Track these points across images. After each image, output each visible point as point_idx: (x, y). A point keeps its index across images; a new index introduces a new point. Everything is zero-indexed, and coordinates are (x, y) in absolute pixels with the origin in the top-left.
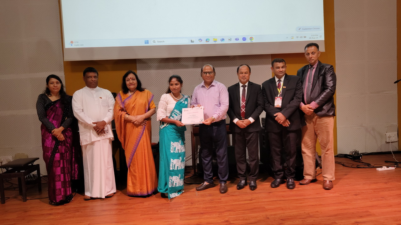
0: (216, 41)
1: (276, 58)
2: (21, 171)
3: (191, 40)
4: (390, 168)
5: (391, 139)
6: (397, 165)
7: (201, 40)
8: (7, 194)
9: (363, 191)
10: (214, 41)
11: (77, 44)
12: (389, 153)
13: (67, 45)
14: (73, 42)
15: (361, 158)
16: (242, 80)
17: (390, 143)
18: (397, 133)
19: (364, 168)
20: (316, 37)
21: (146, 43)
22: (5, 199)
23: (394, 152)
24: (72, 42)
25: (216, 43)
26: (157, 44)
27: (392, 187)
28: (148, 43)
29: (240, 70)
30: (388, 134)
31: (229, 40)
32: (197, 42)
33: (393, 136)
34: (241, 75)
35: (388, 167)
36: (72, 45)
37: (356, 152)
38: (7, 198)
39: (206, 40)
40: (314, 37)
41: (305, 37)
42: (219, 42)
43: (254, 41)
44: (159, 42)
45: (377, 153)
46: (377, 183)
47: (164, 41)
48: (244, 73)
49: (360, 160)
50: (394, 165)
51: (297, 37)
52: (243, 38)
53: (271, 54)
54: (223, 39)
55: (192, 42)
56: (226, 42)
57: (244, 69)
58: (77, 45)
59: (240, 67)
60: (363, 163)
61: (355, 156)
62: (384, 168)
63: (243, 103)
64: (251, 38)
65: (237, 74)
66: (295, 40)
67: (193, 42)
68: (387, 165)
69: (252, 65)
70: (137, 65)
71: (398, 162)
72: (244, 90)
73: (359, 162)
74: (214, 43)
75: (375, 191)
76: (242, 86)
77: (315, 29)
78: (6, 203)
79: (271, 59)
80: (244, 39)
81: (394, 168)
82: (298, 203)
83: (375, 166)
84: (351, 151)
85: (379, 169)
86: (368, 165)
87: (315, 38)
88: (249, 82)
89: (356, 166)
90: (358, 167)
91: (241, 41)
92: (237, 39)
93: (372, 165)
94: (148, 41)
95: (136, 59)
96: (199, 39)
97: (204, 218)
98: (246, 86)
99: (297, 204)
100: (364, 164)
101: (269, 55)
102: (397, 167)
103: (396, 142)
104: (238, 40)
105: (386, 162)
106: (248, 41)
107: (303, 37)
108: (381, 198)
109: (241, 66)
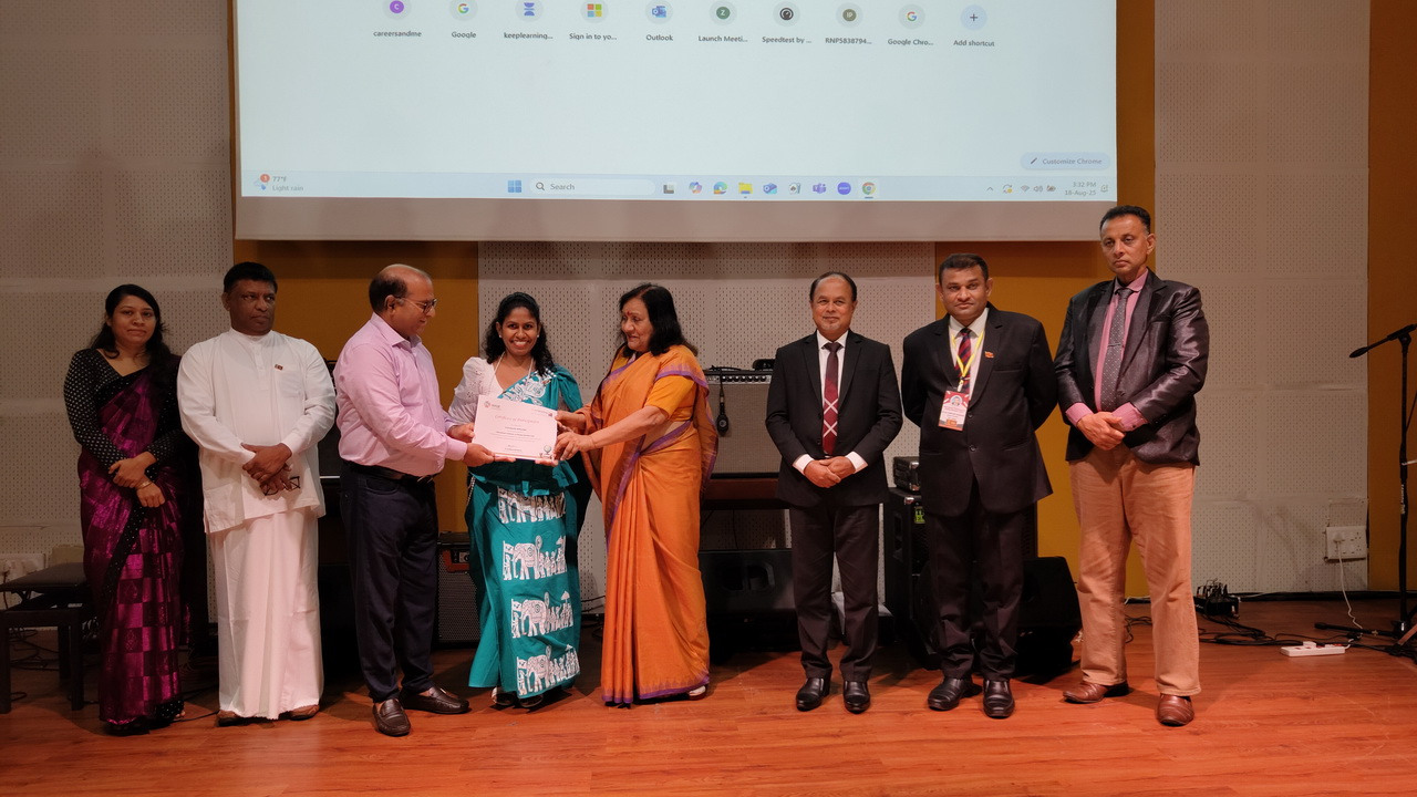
0: (748, 192)
1: (949, 255)
2: (70, 606)
3: (665, 187)
4: (1329, 649)
5: (1343, 547)
6: (1356, 639)
7: (696, 186)
8: (20, 681)
9: (1223, 722)
10: (743, 192)
11: (281, 183)
12: (1335, 597)
13: (249, 188)
14: (268, 178)
15: (1236, 609)
16: (826, 325)
17: (1338, 561)
18: (1364, 527)
19: (1239, 643)
20: (1087, 189)
21: (511, 190)
22: (13, 697)
23: (1355, 596)
24: (265, 178)
25: (750, 198)
26: (548, 194)
27: (1325, 713)
28: (519, 190)
29: (820, 289)
30: (1333, 532)
31: (793, 189)
32: (683, 194)
33: (1351, 539)
34: (821, 307)
35: (1322, 645)
36: (264, 188)
37: (1220, 589)
38: (19, 696)
39: (716, 187)
40: (1081, 190)
41: (1051, 189)
42: (758, 195)
43: (877, 196)
44: (556, 188)
45: (1294, 594)
46: (1274, 697)
47: (572, 187)
48: (831, 302)
49: (1231, 616)
50: (1346, 639)
51: (1025, 188)
52: (841, 185)
53: (936, 243)
54: (772, 187)
55: (666, 191)
56: (783, 195)
57: (833, 286)
58: (282, 188)
59: (822, 282)
60: (1239, 626)
61: (1214, 601)
62: (1309, 649)
63: (828, 403)
64: (867, 187)
65: (809, 305)
66: (1017, 196)
67: (672, 192)
68: (1320, 636)
69: (861, 275)
70: (481, 261)
71: (1360, 631)
72: (833, 360)
73: (1227, 625)
74: (741, 198)
75: (1265, 722)
76: (826, 346)
77: (1084, 162)
78: (13, 711)
79: (932, 260)
80: (844, 188)
81: (1340, 650)
82: (994, 754)
83: (1279, 638)
84: (1202, 584)
85: (1292, 651)
86: (1254, 636)
87: (1084, 194)
88: (851, 335)
89: (1212, 637)
90: (1220, 642)
91: (832, 195)
92: (819, 189)
93: (1271, 634)
94: (519, 183)
95: (476, 242)
96: (692, 184)
97: (672, 788)
98: (840, 346)
99: (991, 754)
100: (1241, 631)
101: (929, 243)
102: (1353, 646)
103: (1362, 559)
104: (824, 190)
105: (1320, 627)
106: (856, 195)
107: (1045, 189)
108: (1281, 748)
109: (825, 276)
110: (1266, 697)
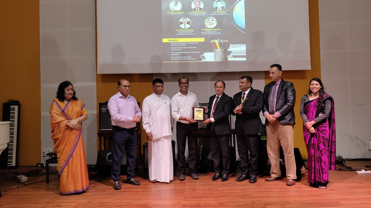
4: (368, 172)
15: (345, 162)
19: (345, 170)
29: (216, 84)
34: (217, 89)
37: (340, 157)
45: (360, 159)
48: (219, 87)
49: (343, 164)
57: (219, 84)
60: (345, 166)
61: (339, 160)
62: (363, 172)
63: (213, 111)
68: (366, 169)
72: (217, 100)
75: (350, 188)
83: (355, 169)
85: (359, 172)
86: (349, 169)
90: (340, 170)
95: (153, 73)
100: (346, 168)
110: (351, 182)
